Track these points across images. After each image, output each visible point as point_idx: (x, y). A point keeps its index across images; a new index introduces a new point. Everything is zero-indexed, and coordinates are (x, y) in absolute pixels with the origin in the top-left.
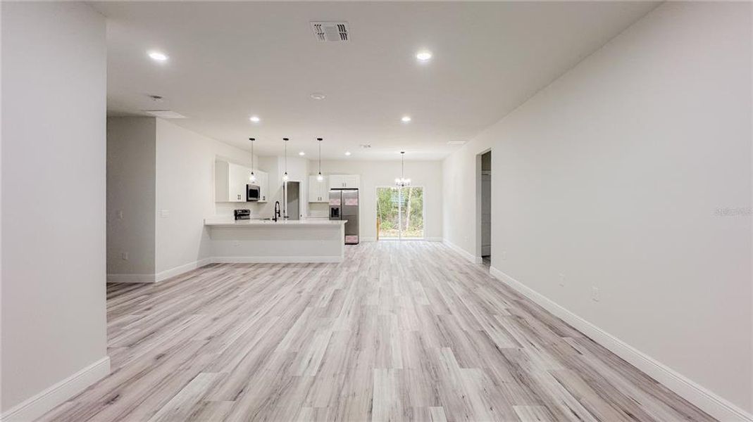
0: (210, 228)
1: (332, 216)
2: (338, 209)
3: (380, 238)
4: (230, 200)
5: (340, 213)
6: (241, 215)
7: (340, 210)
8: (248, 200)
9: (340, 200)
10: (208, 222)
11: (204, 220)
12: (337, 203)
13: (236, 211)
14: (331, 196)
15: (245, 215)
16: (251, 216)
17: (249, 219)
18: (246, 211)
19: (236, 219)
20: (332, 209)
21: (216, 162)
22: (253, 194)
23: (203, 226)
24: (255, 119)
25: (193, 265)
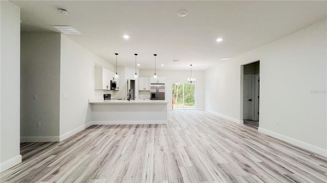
0: (92, 104)
1: (152, 98)
2: (155, 94)
3: (173, 108)
4: (103, 89)
5: (156, 96)
6: (107, 97)
7: (156, 94)
8: (111, 89)
9: (156, 89)
10: (91, 102)
11: (89, 100)
12: (154, 91)
13: (104, 95)
14: (152, 88)
15: (109, 97)
16: (112, 97)
17: (110, 99)
18: (109, 95)
19: (105, 99)
20: (152, 94)
21: (95, 67)
22: (113, 85)
23: (88, 103)
24: (126, 37)
25: (82, 127)
